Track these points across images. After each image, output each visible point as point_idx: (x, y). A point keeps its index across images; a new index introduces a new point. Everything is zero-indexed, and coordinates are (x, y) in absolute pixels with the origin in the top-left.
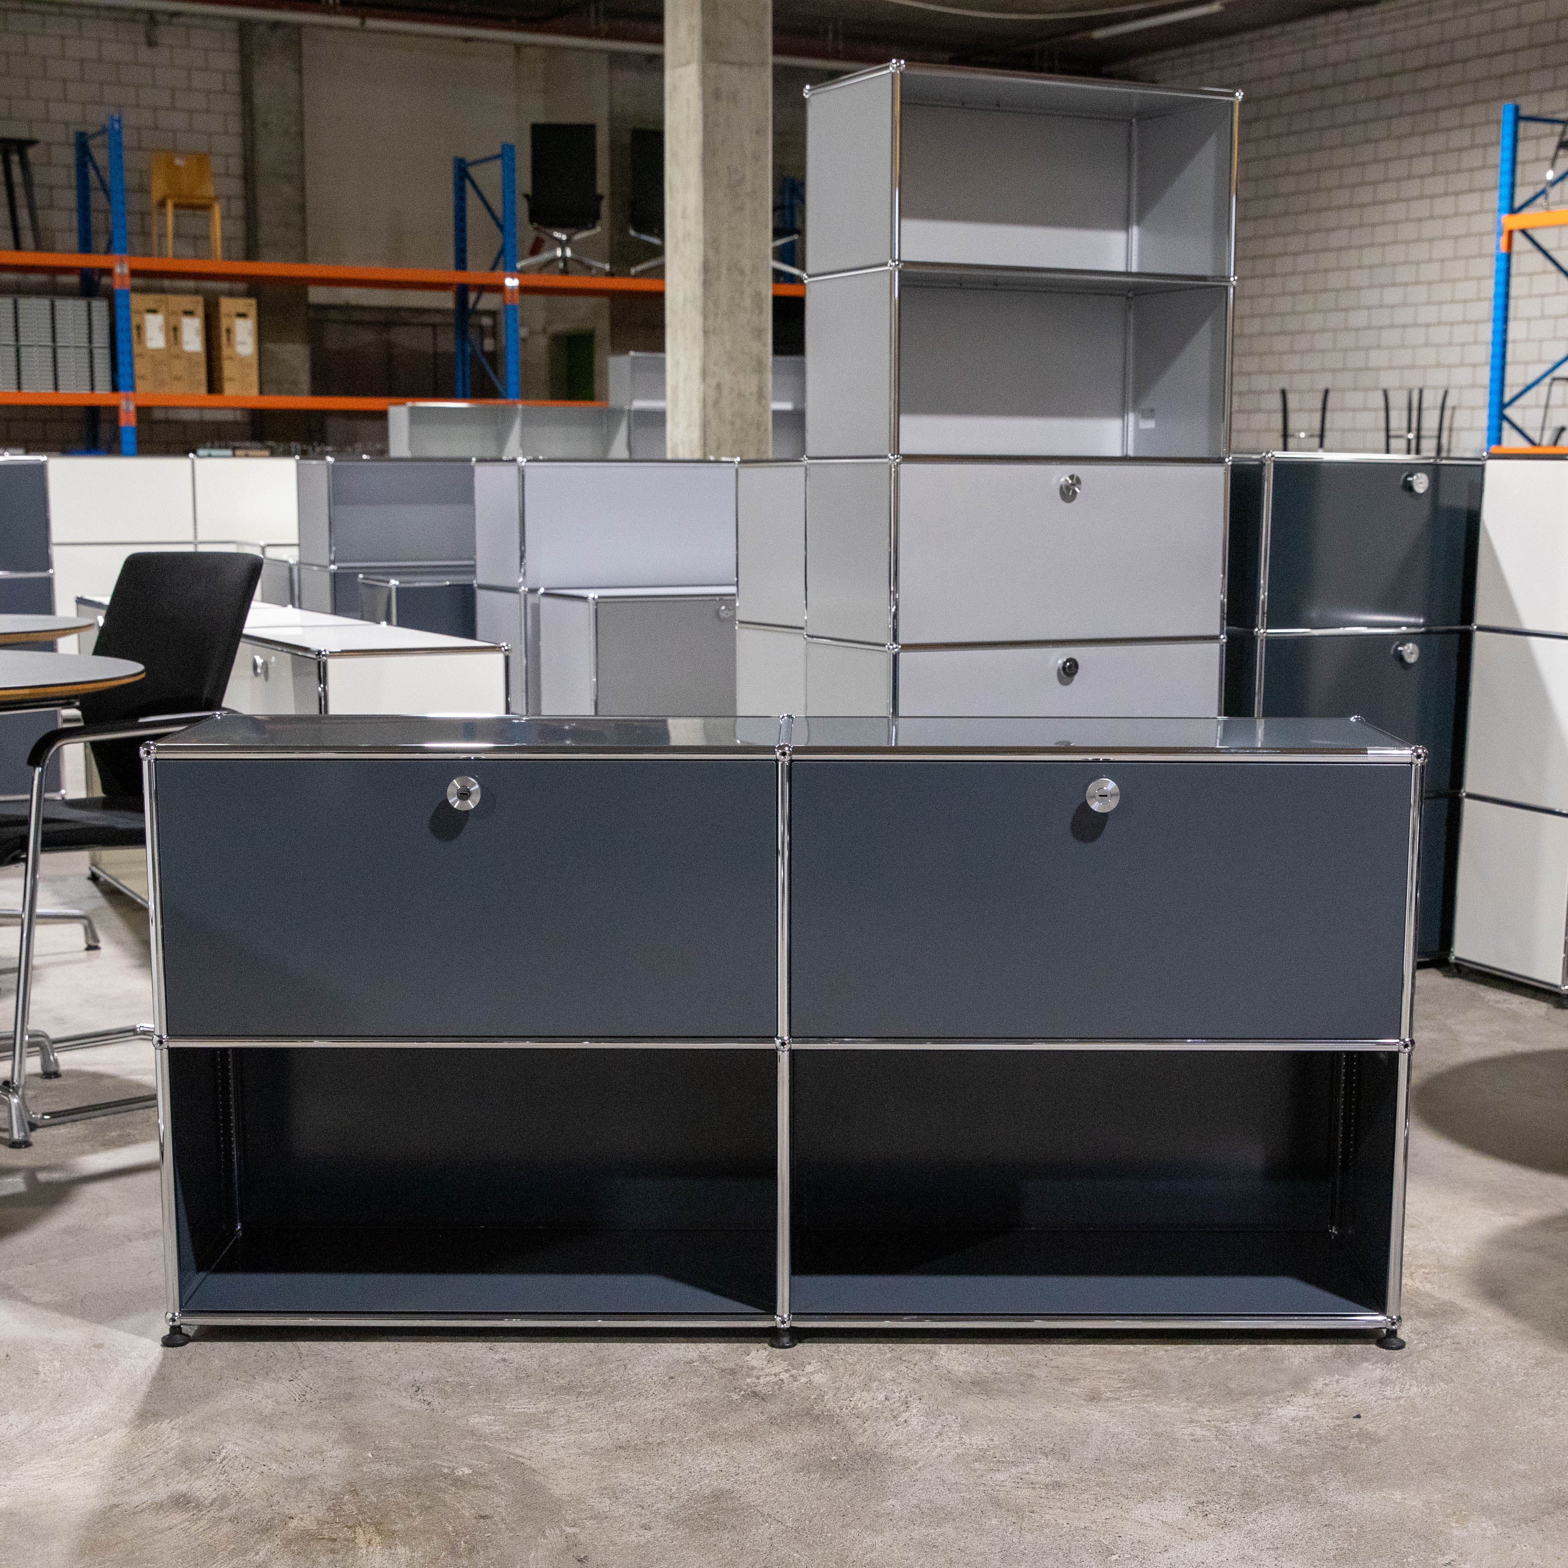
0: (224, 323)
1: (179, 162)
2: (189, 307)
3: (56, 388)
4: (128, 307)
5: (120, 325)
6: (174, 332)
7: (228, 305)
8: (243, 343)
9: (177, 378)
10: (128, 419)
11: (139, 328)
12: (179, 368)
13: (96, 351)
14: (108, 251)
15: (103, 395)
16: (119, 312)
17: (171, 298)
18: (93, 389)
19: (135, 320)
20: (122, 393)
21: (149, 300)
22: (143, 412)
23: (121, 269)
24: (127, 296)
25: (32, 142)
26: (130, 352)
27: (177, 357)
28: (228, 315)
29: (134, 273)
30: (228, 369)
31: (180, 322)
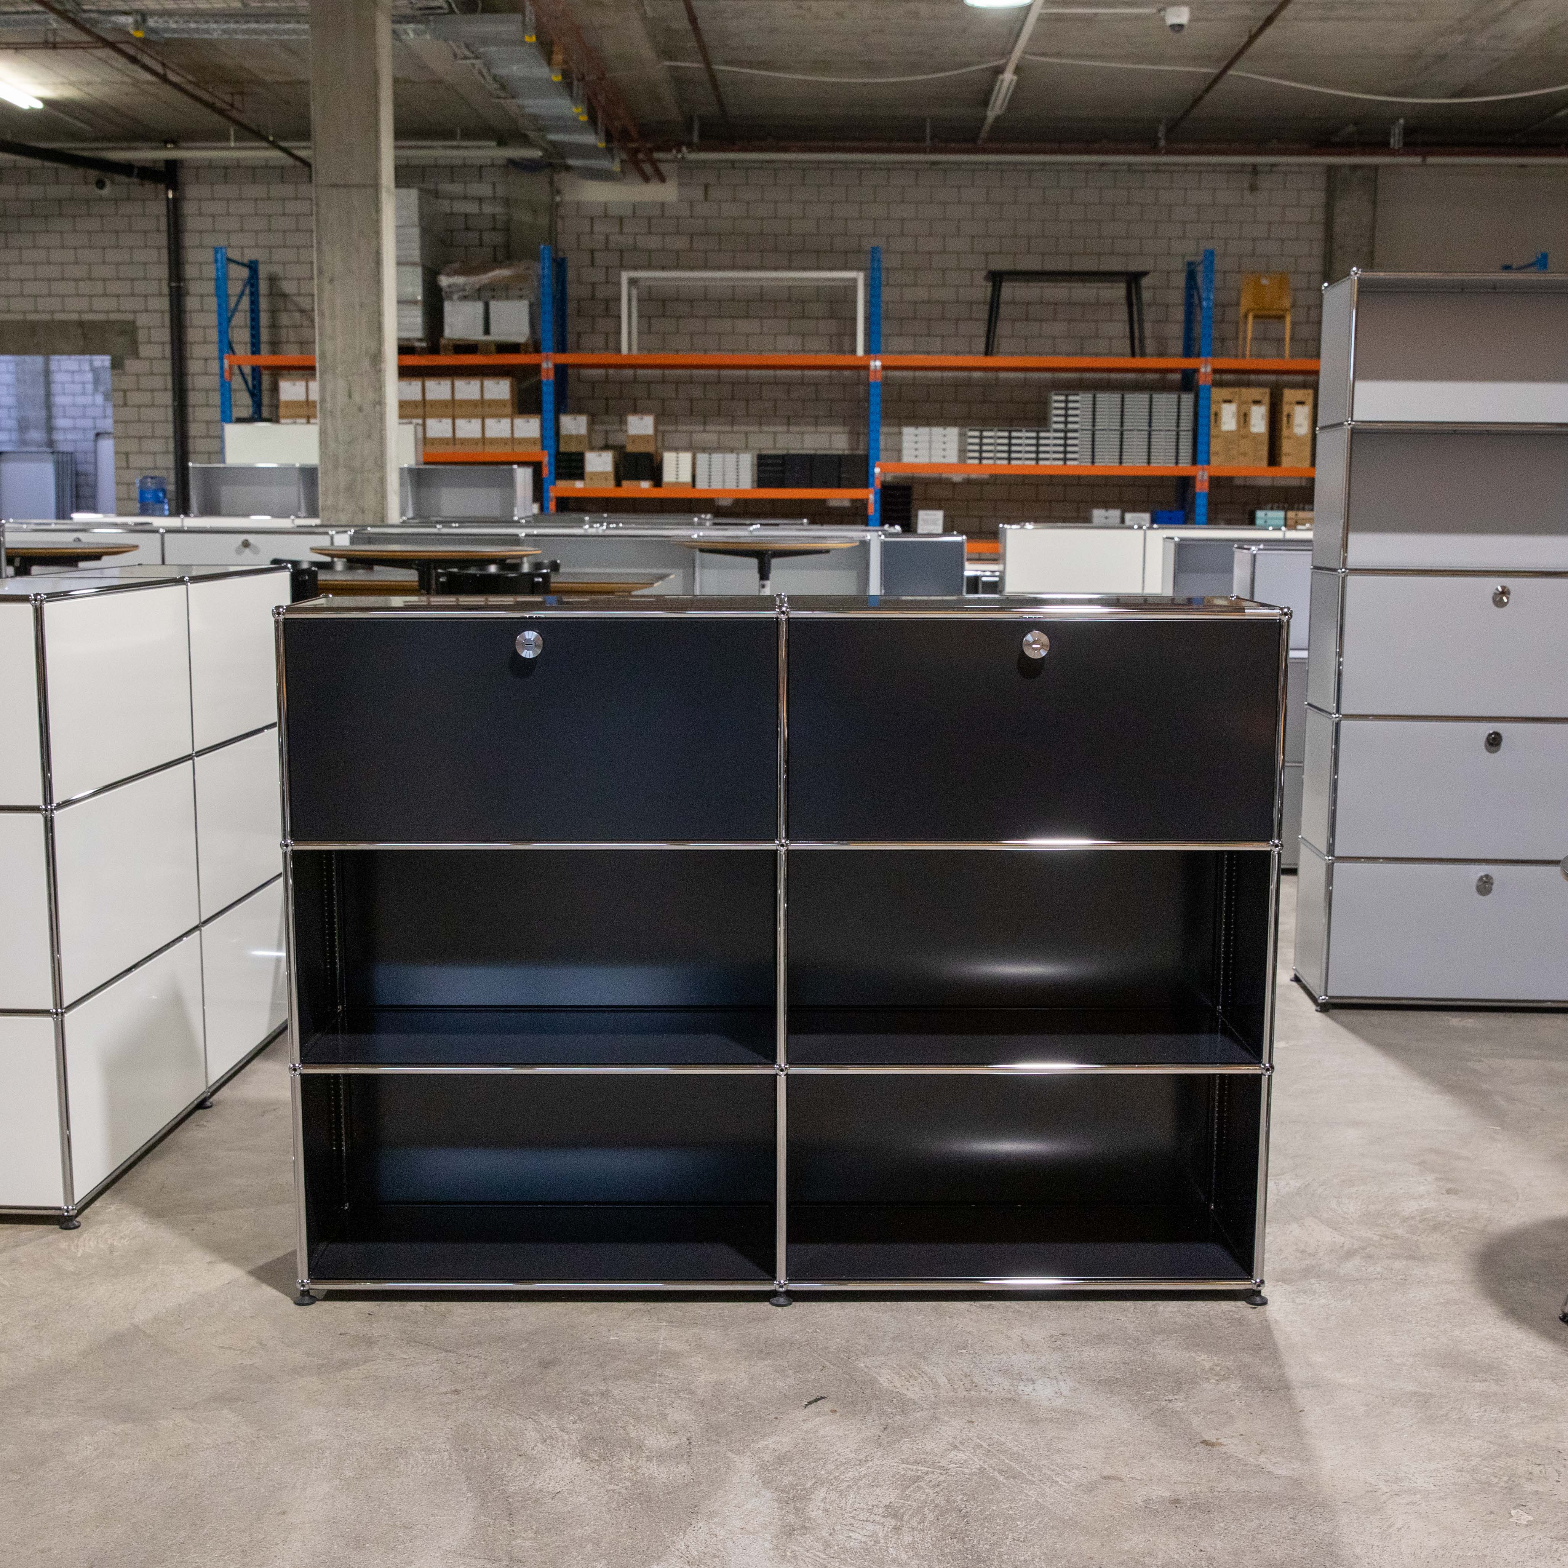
0: (1286, 409)
1: (1264, 281)
2: (1258, 398)
3: (1149, 463)
4: (1209, 398)
5: (1202, 412)
6: (1244, 418)
7: (1289, 395)
8: (1300, 425)
9: (1244, 454)
10: (1202, 487)
11: (1216, 414)
12: (1245, 446)
13: (1181, 433)
14: (1198, 356)
15: (1185, 467)
16: (1202, 403)
17: (1244, 390)
18: (1177, 463)
19: (1214, 409)
20: (1199, 466)
21: (1225, 393)
22: (1216, 482)
23: (1205, 369)
24: (1209, 391)
25: (1145, 274)
26: (1208, 434)
27: (1245, 437)
28: (1291, 404)
29: (1215, 371)
30: (1286, 446)
31: (1249, 410)
